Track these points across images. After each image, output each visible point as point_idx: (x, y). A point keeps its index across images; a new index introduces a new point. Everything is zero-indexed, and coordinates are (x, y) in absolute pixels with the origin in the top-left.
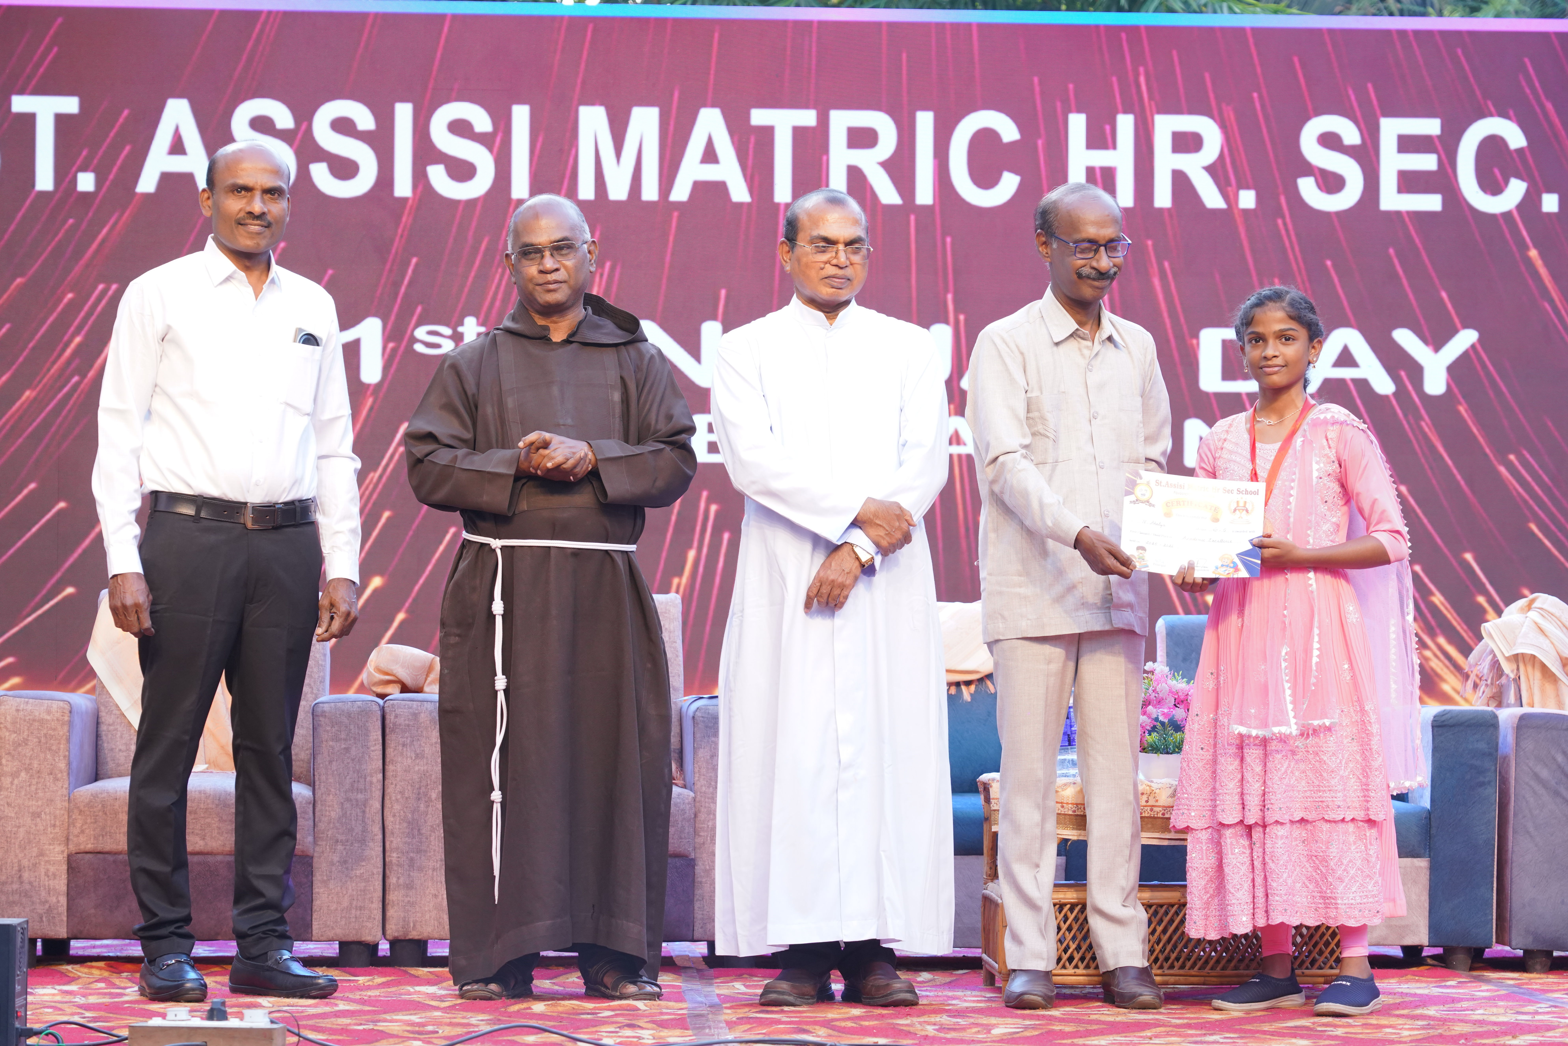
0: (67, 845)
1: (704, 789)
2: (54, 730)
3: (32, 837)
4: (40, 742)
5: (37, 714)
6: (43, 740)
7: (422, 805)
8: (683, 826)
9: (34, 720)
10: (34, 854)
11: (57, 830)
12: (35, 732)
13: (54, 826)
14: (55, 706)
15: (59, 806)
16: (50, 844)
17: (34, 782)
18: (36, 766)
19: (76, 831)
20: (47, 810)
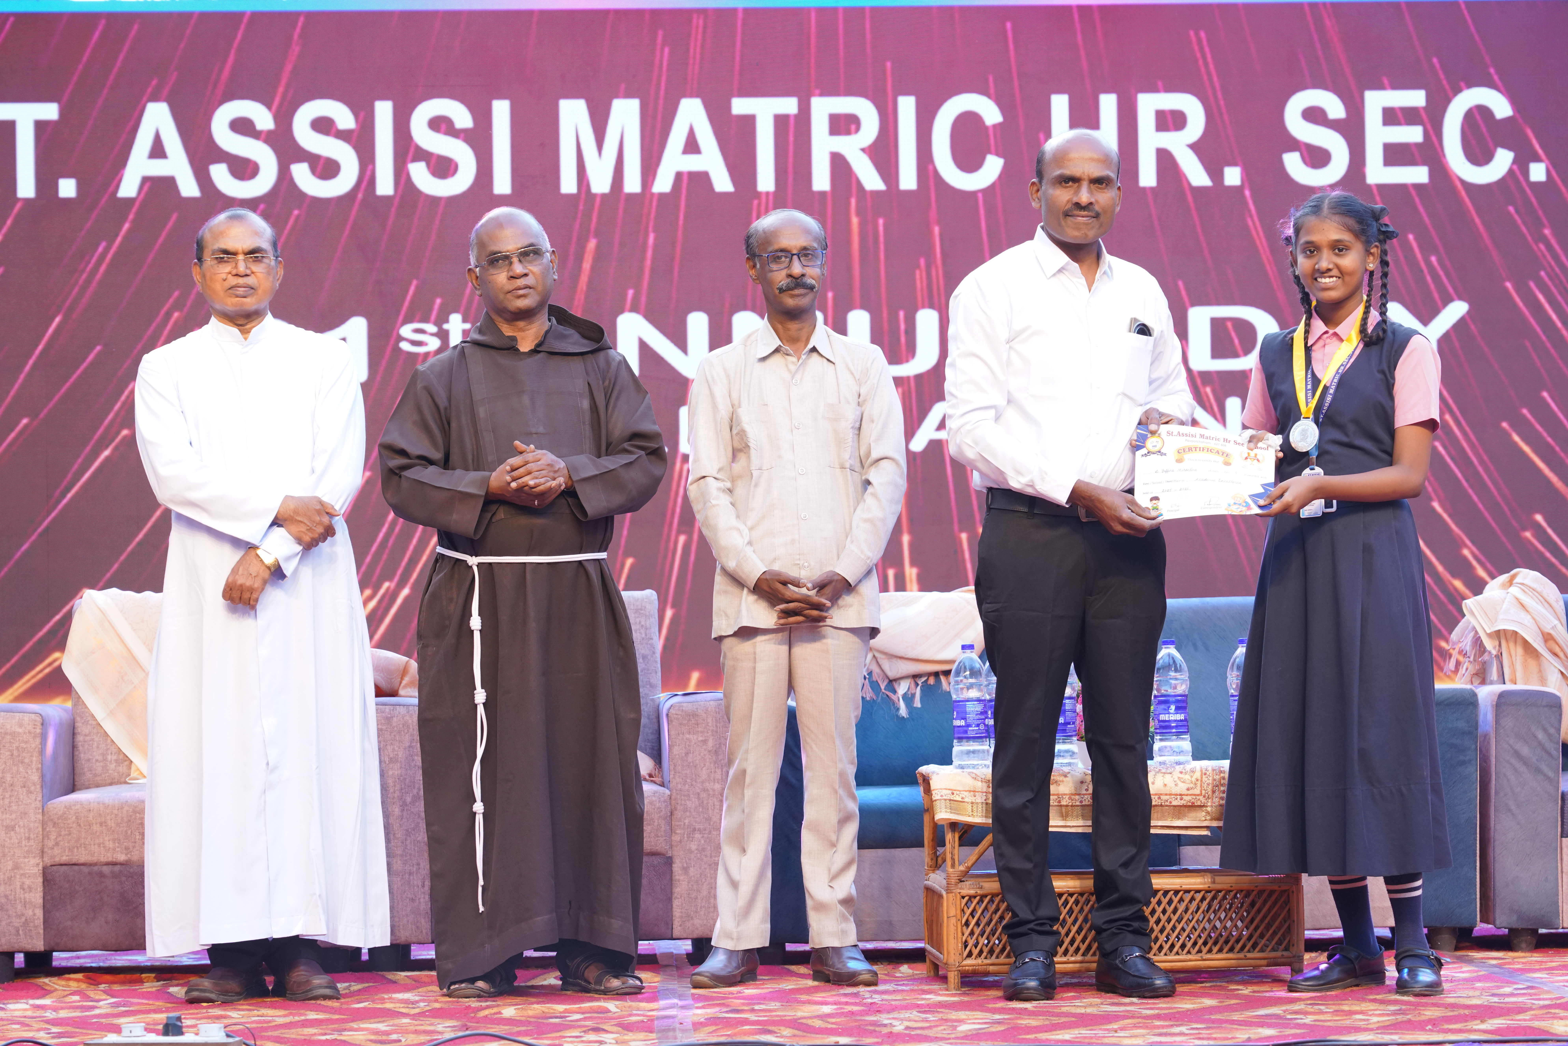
0: (42, 857)
1: (679, 786)
2: (26, 742)
3: (7, 850)
4: (12, 755)
5: (9, 727)
6: (15, 753)
7: (397, 810)
8: (659, 825)
9: (6, 734)
10: (9, 868)
11: (32, 843)
12: (8, 745)
13: (29, 838)
14: (26, 719)
15: (33, 819)
16: (25, 857)
17: (7, 795)
18: (8, 779)
19: (50, 843)
20: (21, 823)
